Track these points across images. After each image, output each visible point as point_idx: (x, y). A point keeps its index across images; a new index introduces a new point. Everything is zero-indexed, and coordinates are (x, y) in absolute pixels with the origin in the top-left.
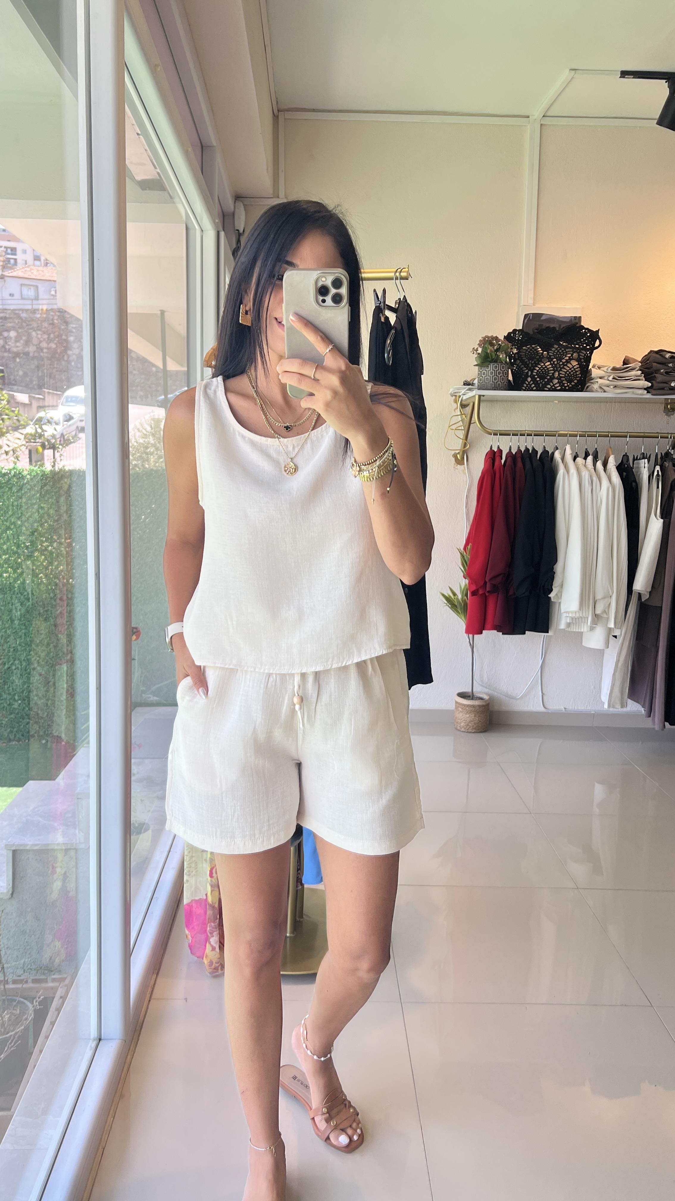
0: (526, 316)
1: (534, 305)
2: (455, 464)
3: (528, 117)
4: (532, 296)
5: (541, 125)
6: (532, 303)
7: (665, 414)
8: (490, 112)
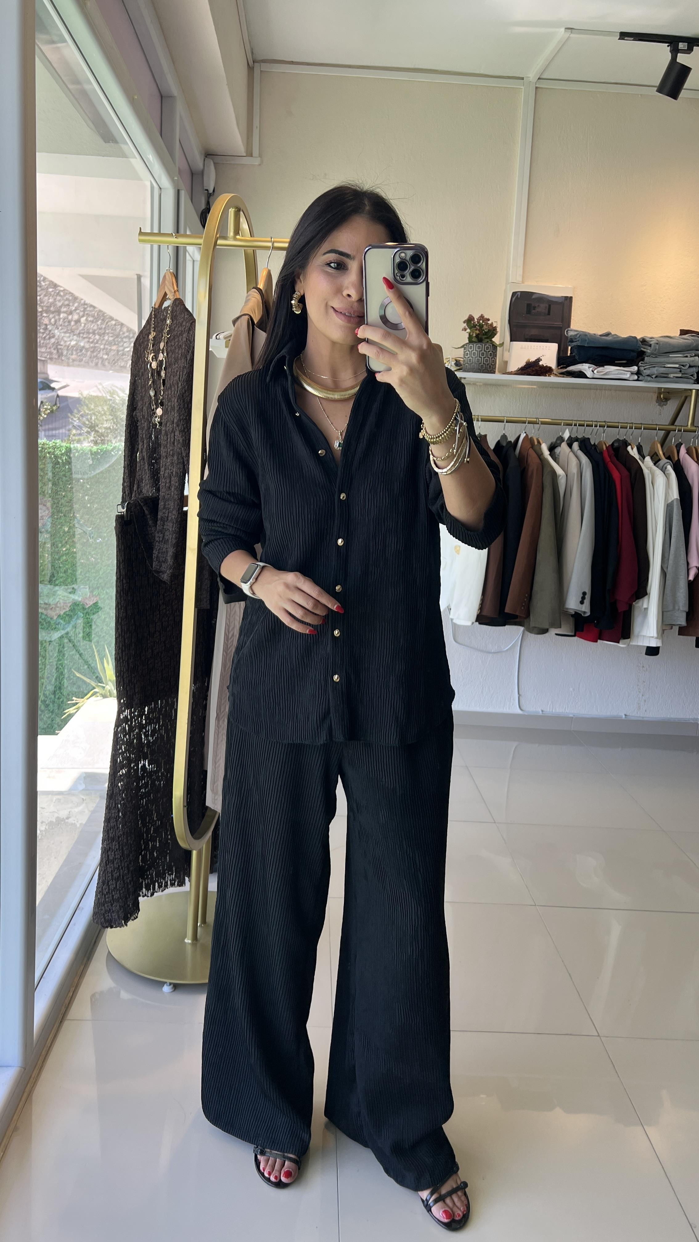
0: (514, 294)
3: (523, 79)
4: (521, 273)
7: (658, 404)
8: (482, 72)
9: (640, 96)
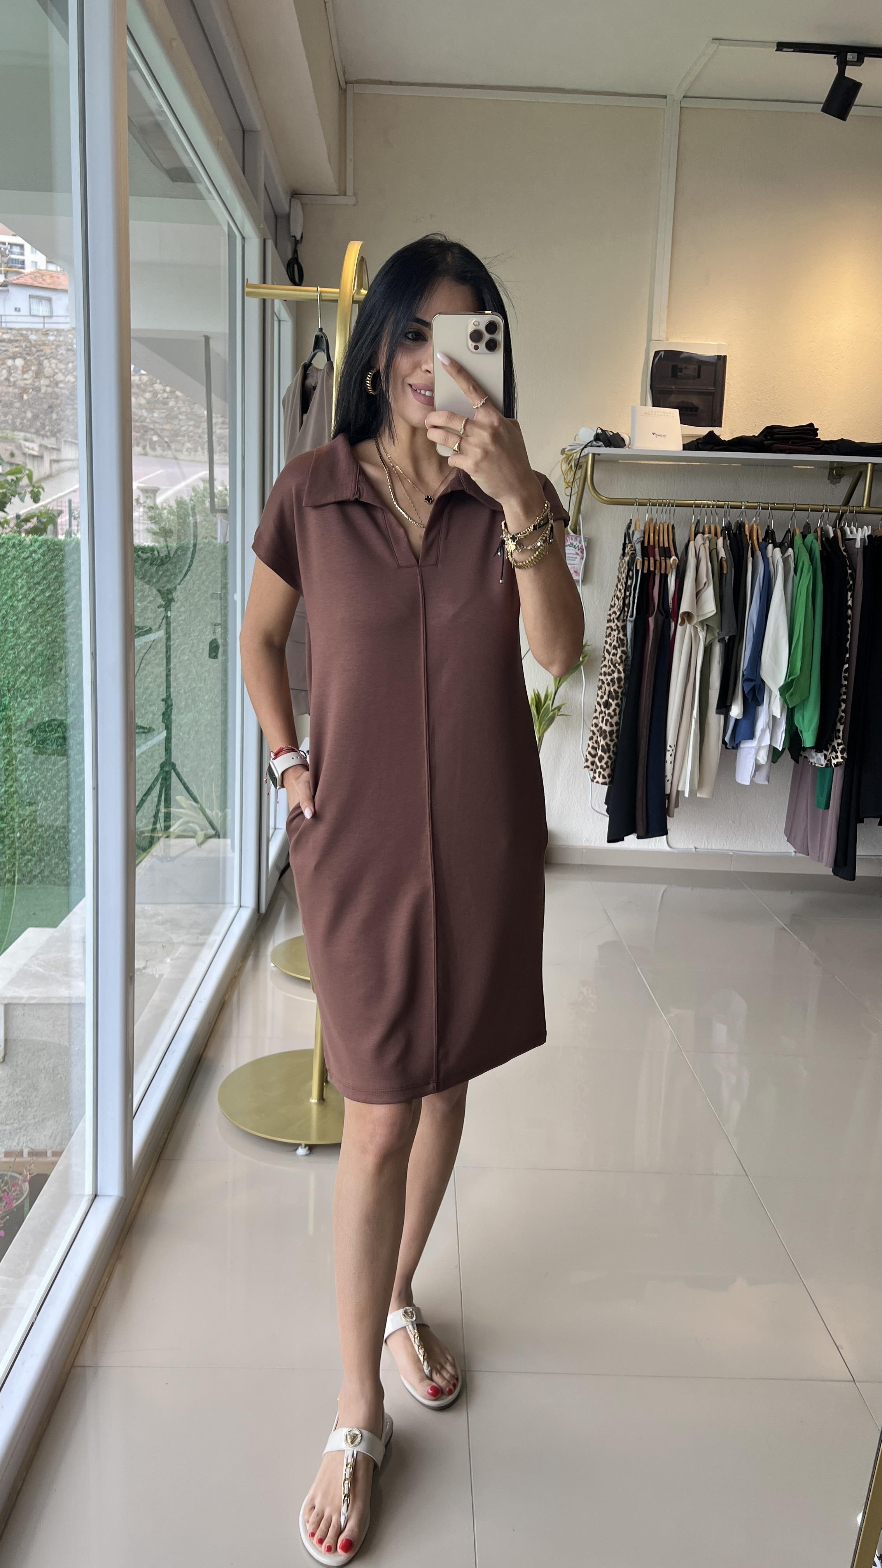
0: (657, 353)
1: (667, 339)
3: (665, 97)
4: (666, 327)
5: (681, 107)
6: (665, 337)
7: (829, 481)
8: (618, 89)
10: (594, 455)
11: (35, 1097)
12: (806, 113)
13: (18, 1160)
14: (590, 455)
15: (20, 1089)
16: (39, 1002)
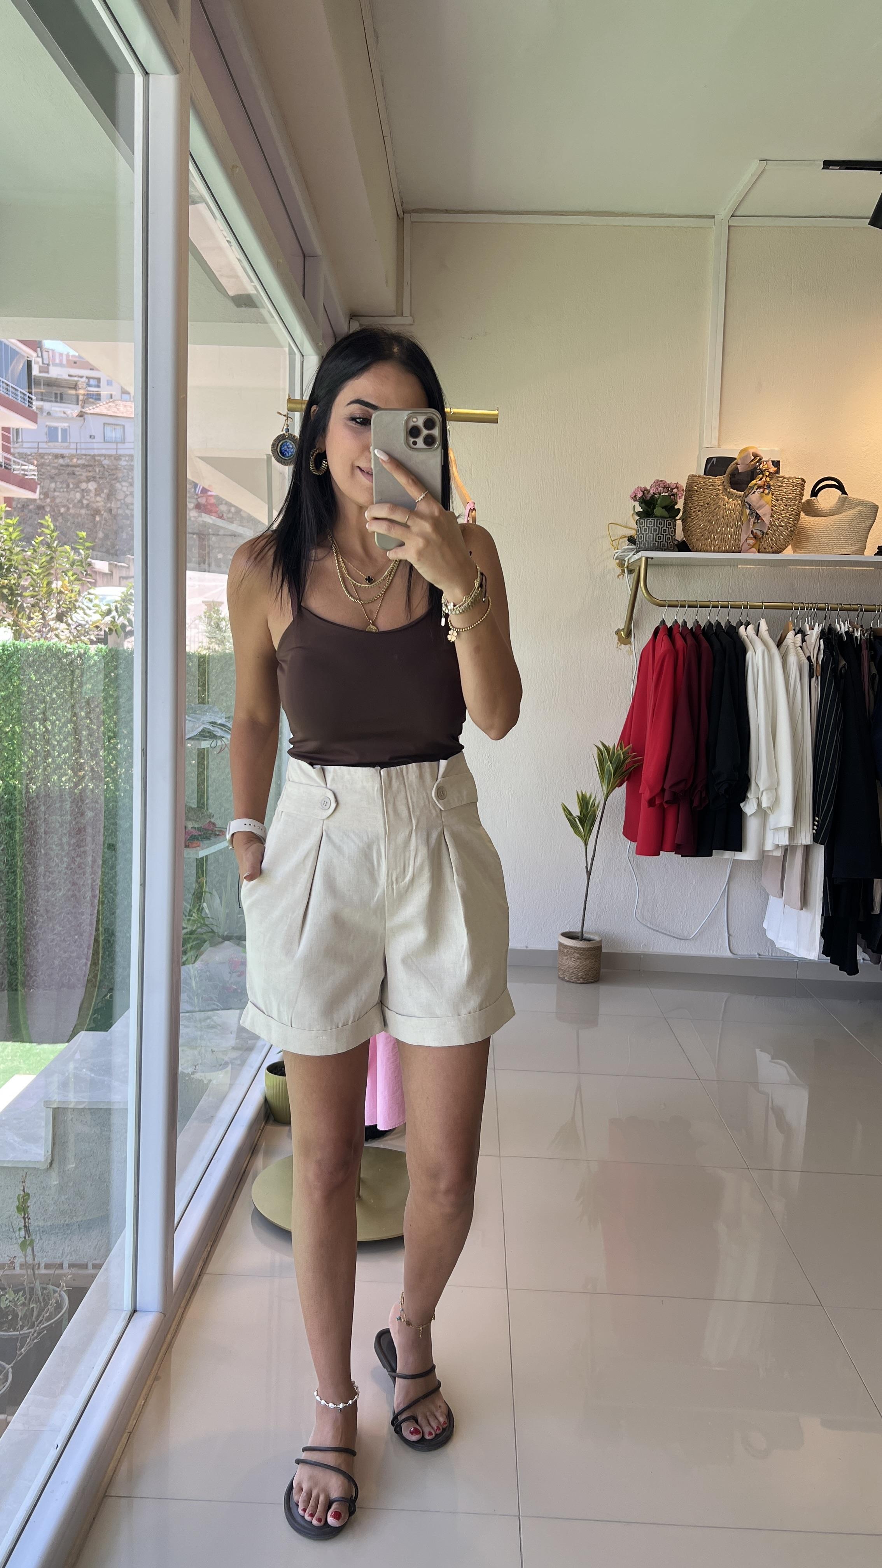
0: (709, 460)
1: (719, 446)
2: (618, 644)
3: (713, 217)
4: (717, 435)
5: (729, 226)
6: (717, 444)
8: (666, 211)
9: (852, 229)
10: (647, 558)
11: (81, 1205)
12: (854, 228)
13: (58, 1272)
14: (644, 559)
15: (67, 1197)
16: (87, 1107)
